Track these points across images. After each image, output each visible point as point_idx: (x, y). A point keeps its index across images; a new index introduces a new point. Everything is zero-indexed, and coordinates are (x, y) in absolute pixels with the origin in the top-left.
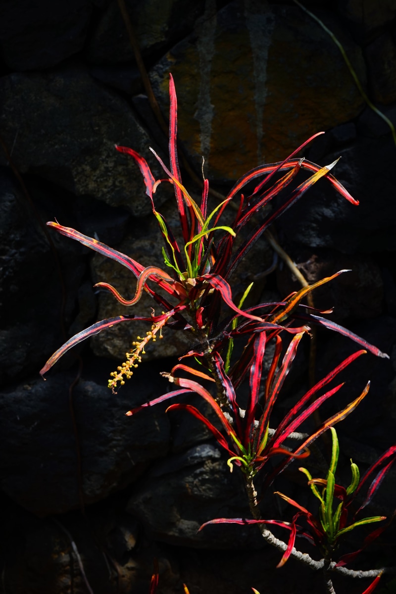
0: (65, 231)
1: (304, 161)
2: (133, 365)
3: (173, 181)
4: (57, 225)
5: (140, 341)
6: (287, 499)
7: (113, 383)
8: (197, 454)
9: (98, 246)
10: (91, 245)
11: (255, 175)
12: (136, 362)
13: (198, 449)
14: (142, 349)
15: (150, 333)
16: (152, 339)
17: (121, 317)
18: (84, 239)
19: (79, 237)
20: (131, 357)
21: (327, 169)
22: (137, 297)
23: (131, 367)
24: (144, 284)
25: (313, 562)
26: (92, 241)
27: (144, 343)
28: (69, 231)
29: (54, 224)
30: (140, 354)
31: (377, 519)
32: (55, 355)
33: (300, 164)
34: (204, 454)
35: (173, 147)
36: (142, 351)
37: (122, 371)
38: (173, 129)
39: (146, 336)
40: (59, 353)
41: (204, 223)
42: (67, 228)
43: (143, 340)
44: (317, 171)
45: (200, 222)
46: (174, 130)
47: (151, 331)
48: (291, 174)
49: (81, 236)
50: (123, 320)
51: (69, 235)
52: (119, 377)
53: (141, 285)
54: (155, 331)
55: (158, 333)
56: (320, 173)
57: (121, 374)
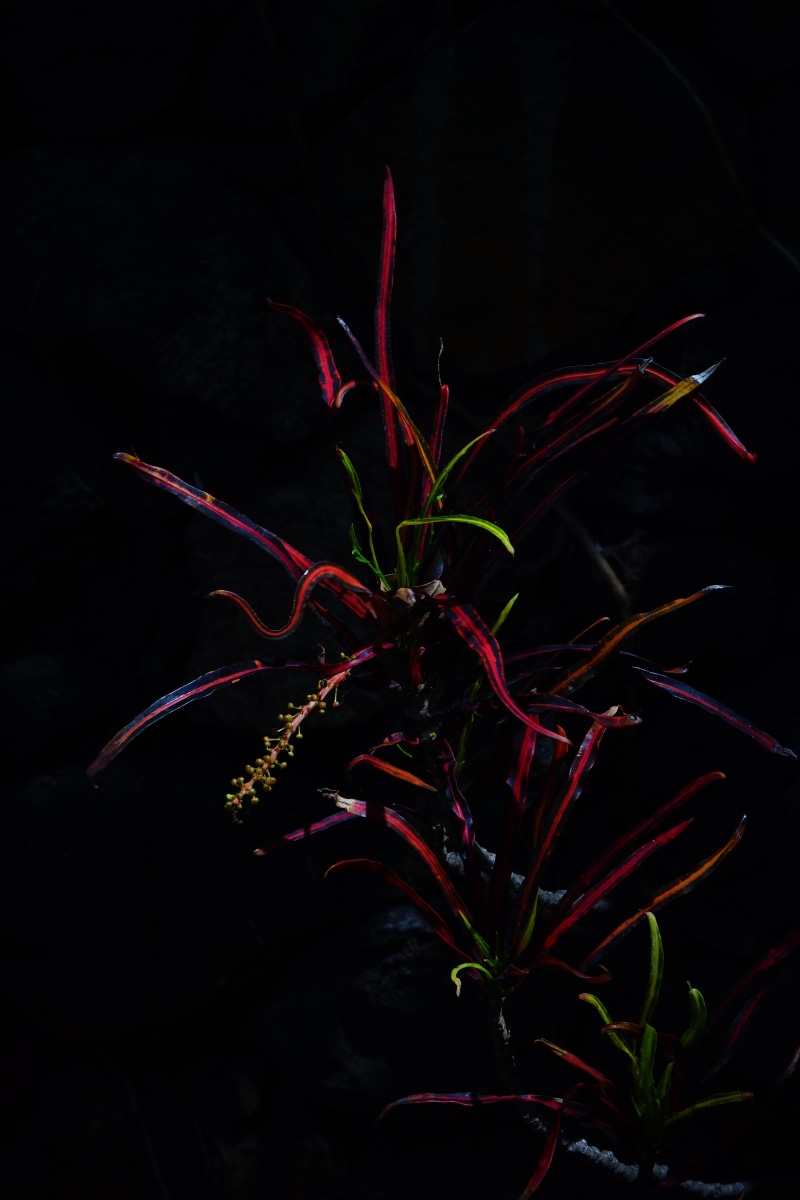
0: (150, 473)
1: (651, 366)
2: (276, 762)
3: (379, 386)
4: (135, 461)
5: (294, 712)
6: (561, 1052)
7: (236, 801)
8: (390, 926)
9: (216, 508)
10: (201, 506)
11: (547, 386)
12: (282, 756)
13: (392, 914)
14: (297, 729)
15: (315, 697)
16: (317, 707)
17: (257, 662)
18: (188, 492)
19: (177, 486)
20: (273, 745)
21: (695, 381)
22: (293, 622)
23: (273, 766)
24: (308, 597)
25: (622, 1167)
26: (205, 497)
27: (300, 717)
28: (157, 473)
29: (129, 458)
30: (293, 740)
31: (736, 1097)
32: (120, 737)
33: (642, 370)
34: (404, 925)
35: (384, 317)
36: (297, 733)
37: (255, 775)
38: (385, 279)
39: (307, 702)
40: (128, 734)
41: (437, 477)
42: (154, 467)
43: (300, 711)
44: (672, 386)
45: (428, 474)
46: (386, 283)
47: (317, 692)
48: (622, 389)
49: (181, 485)
50: (260, 668)
51: (157, 481)
52: (248, 788)
53: (301, 599)
54: (325, 692)
55: (329, 698)
56: (680, 391)
57: (252, 782)
